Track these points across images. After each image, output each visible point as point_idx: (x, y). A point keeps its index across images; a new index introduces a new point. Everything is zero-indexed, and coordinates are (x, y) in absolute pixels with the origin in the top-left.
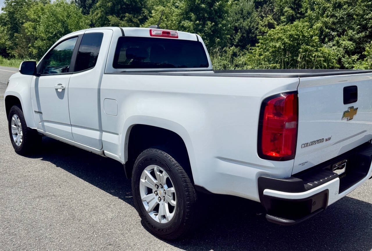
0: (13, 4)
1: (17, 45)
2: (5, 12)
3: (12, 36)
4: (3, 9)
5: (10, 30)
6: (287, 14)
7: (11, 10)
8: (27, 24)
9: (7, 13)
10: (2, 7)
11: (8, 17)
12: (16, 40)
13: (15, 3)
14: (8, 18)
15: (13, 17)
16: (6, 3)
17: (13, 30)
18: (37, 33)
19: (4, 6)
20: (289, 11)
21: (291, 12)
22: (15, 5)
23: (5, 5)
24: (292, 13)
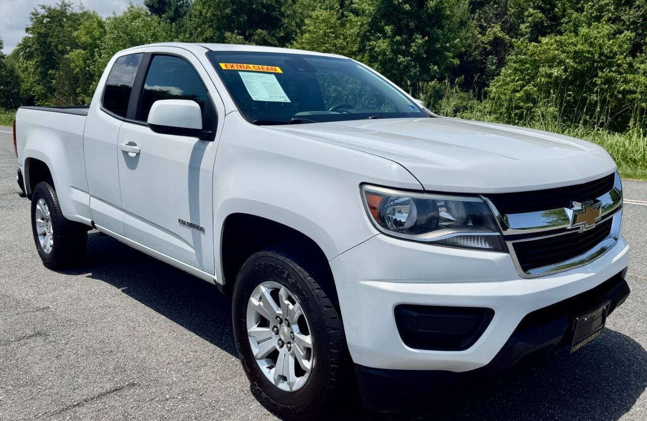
0: (45, 21)
1: (55, 90)
2: (31, 36)
3: (44, 75)
4: (27, 30)
5: (40, 67)
6: (533, 20)
7: (43, 30)
8: (74, 54)
9: (36, 35)
10: (27, 27)
11: (36, 43)
12: (52, 82)
13: (48, 20)
14: (37, 45)
15: (45, 43)
16: (32, 19)
17: (46, 65)
18: (95, 67)
19: (30, 24)
20: (536, 15)
21: (540, 16)
22: (48, 22)
23: (32, 23)
24: (541, 18)
